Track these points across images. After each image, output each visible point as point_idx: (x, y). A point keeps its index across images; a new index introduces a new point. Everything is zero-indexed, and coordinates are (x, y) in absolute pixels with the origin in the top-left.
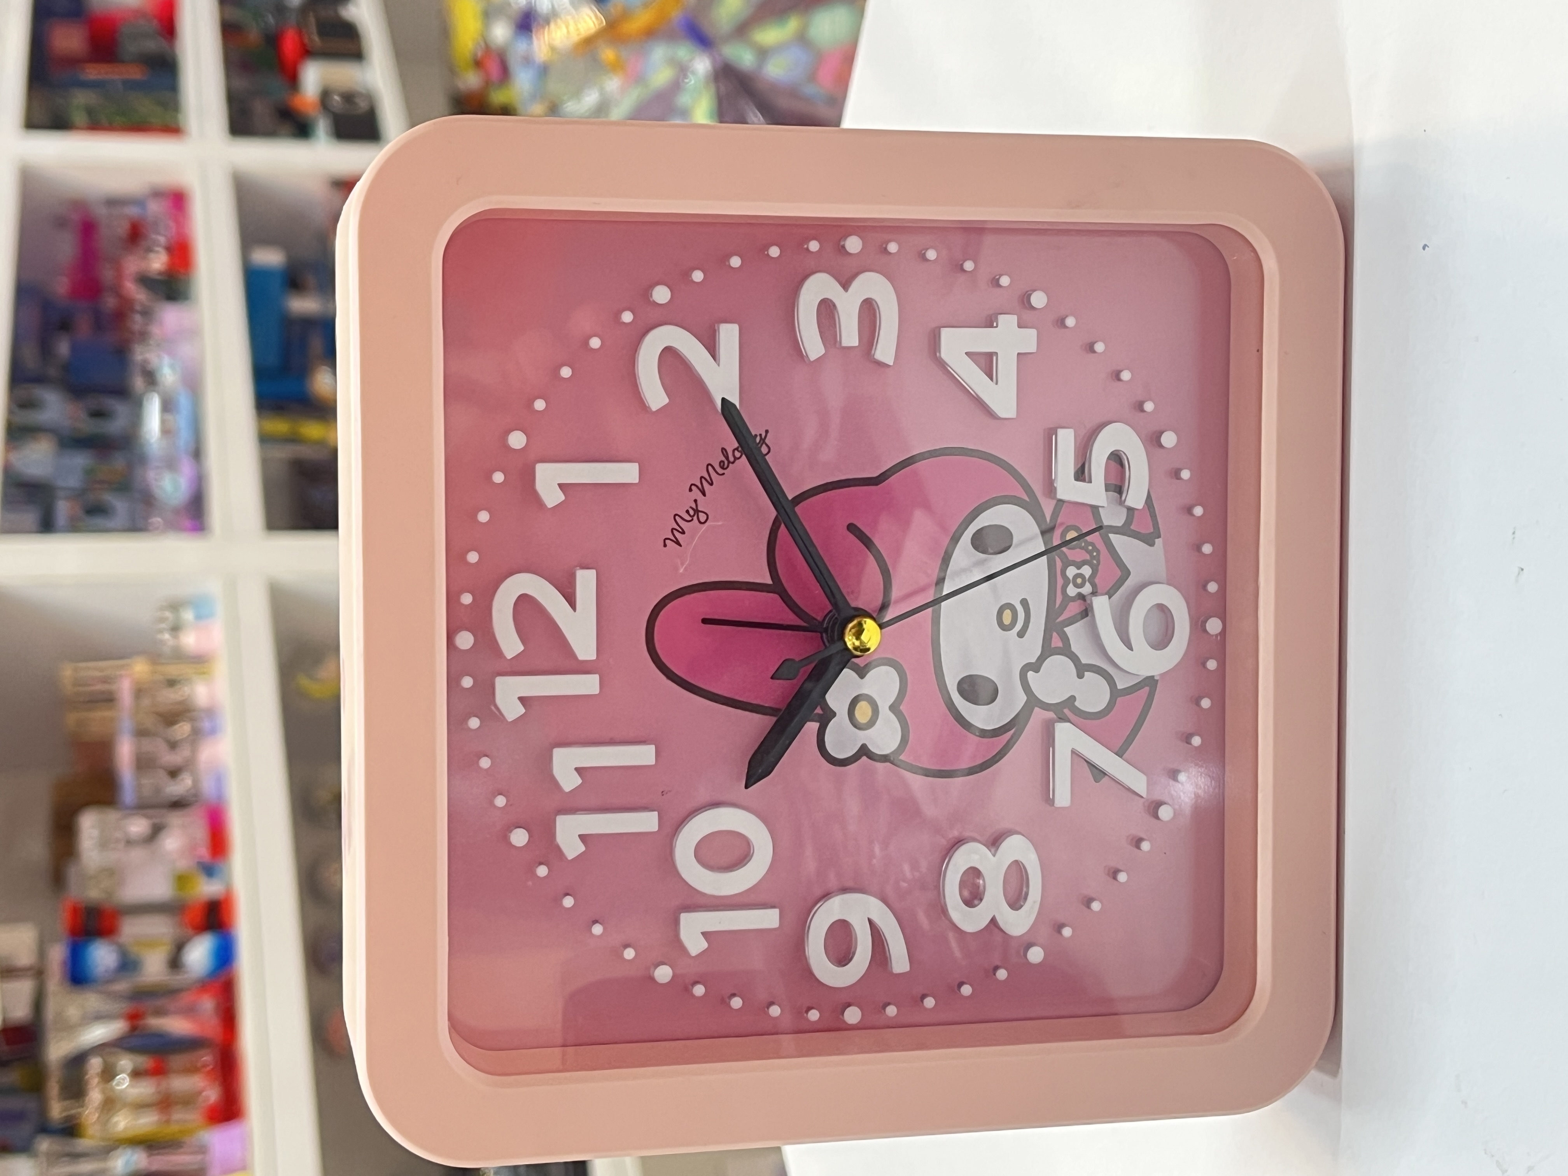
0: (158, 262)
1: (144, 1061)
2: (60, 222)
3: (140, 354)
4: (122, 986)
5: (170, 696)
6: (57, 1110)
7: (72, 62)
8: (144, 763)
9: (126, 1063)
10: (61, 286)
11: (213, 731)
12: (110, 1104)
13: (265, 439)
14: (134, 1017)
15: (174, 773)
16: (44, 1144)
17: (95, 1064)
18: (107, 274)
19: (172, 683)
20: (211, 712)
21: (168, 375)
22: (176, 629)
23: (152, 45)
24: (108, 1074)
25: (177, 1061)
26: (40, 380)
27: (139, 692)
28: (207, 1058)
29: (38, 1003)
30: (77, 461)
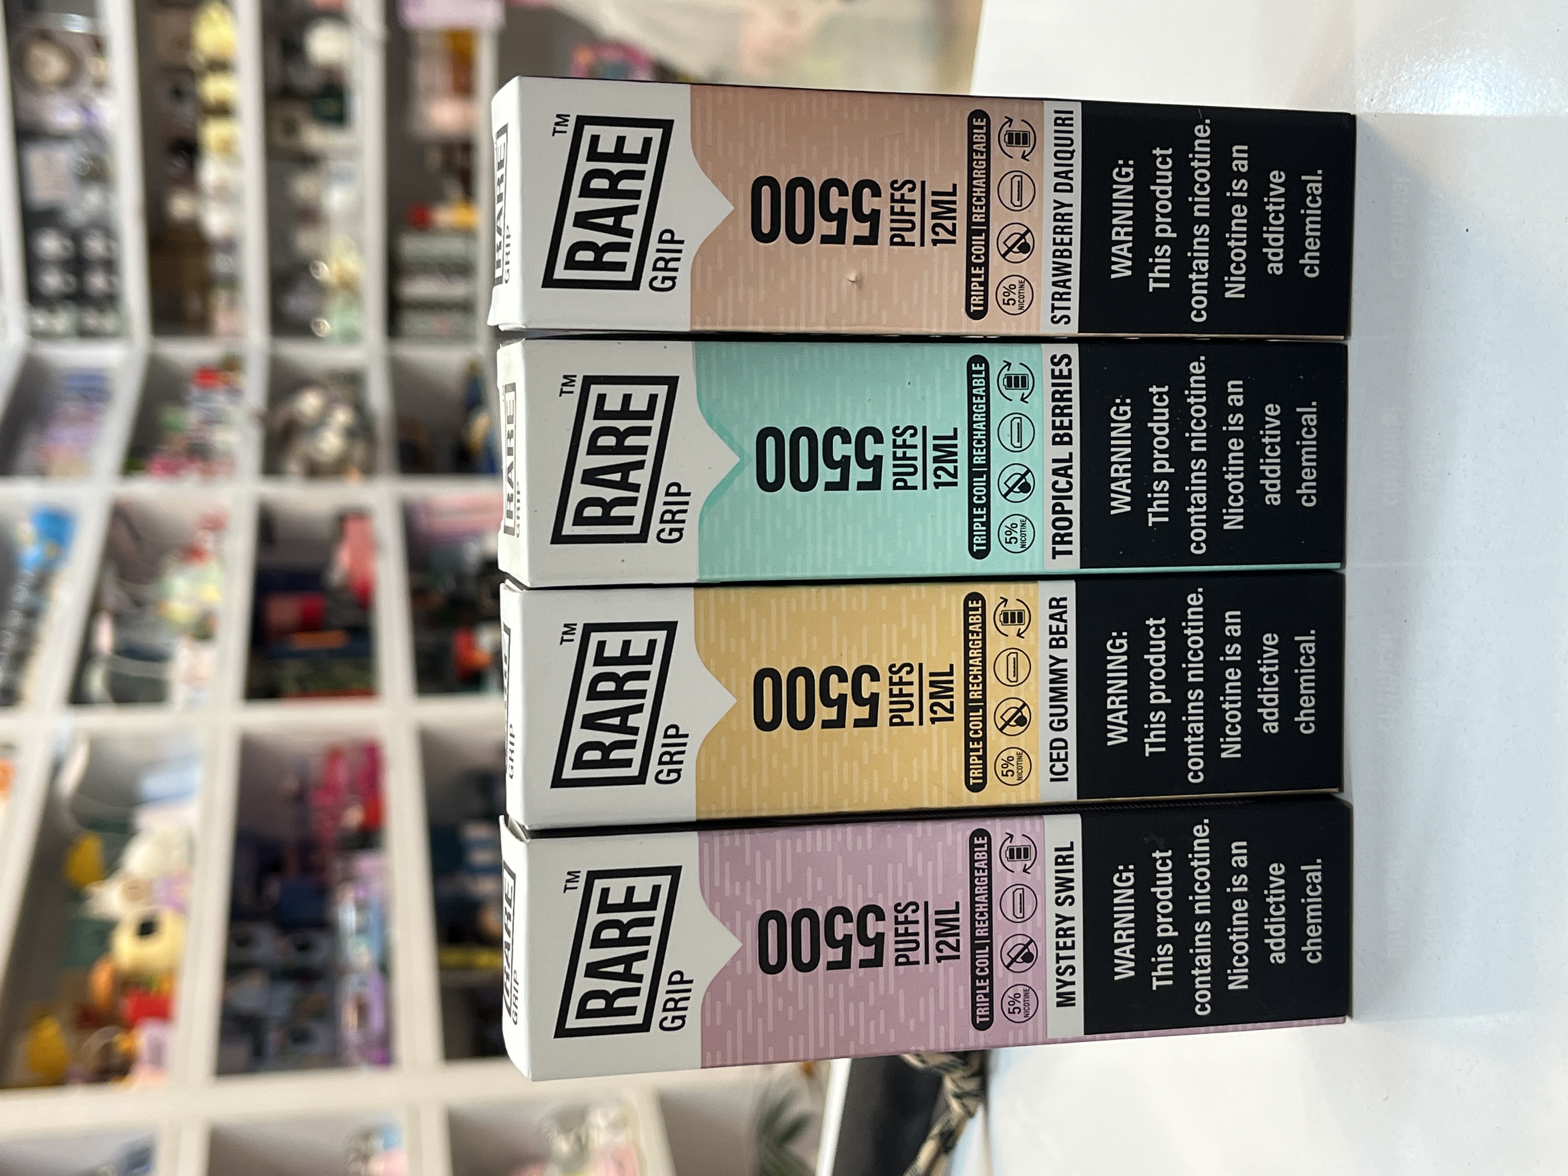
0: (354, 817)
7: (287, 632)
13: (443, 969)
22: (365, 1158)
23: (351, 616)
26: (254, 916)
30: (287, 992)
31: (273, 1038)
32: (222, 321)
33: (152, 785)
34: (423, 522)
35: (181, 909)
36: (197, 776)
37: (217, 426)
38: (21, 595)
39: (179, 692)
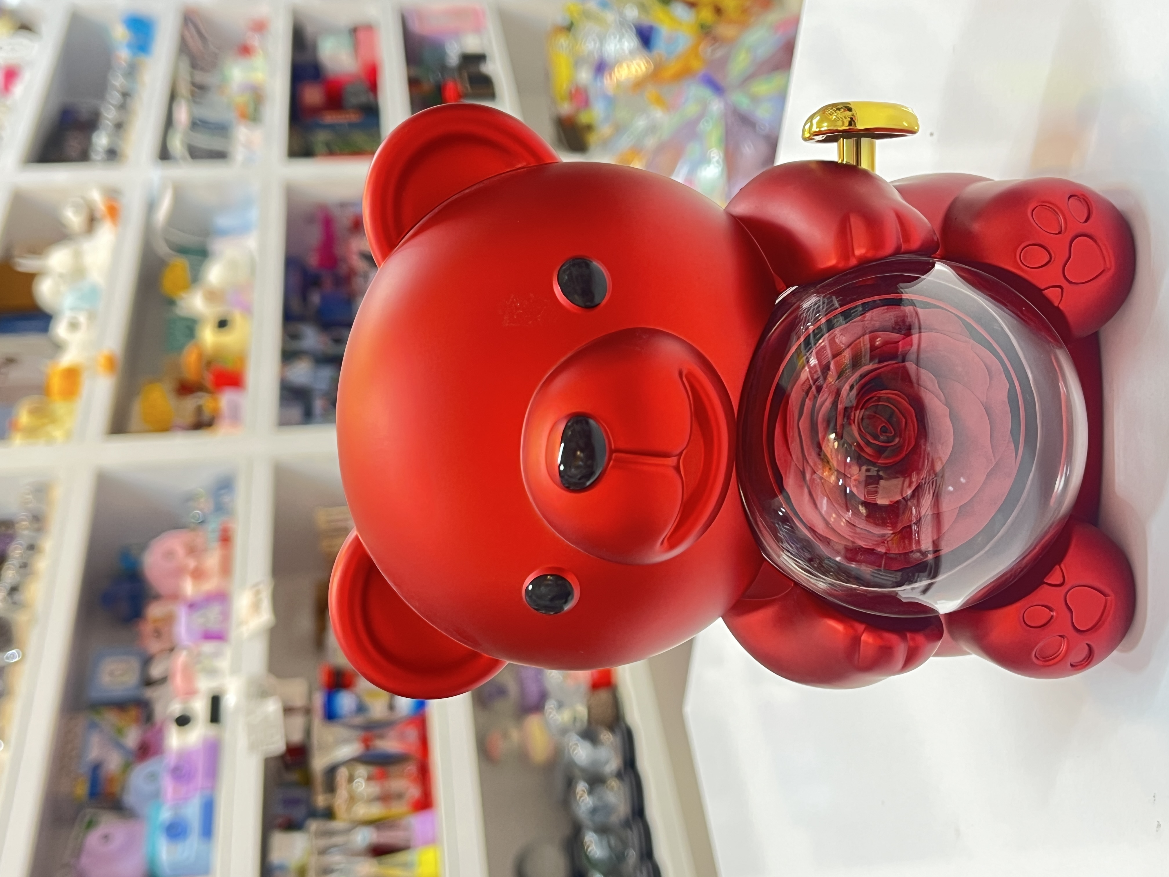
1: (373, 770)
2: (310, 219)
4: (359, 720)
6: (321, 800)
7: (316, 111)
9: (362, 771)
10: (313, 260)
12: (352, 799)
14: (367, 742)
16: (314, 825)
17: (343, 773)
18: (339, 250)
23: (363, 99)
24: (351, 779)
25: (394, 769)
26: (301, 319)
28: (411, 768)
29: (308, 732)
30: (326, 373)
31: (318, 404)
33: (223, 221)
35: (247, 309)
36: (254, 214)
38: (118, 81)
39: (239, 154)
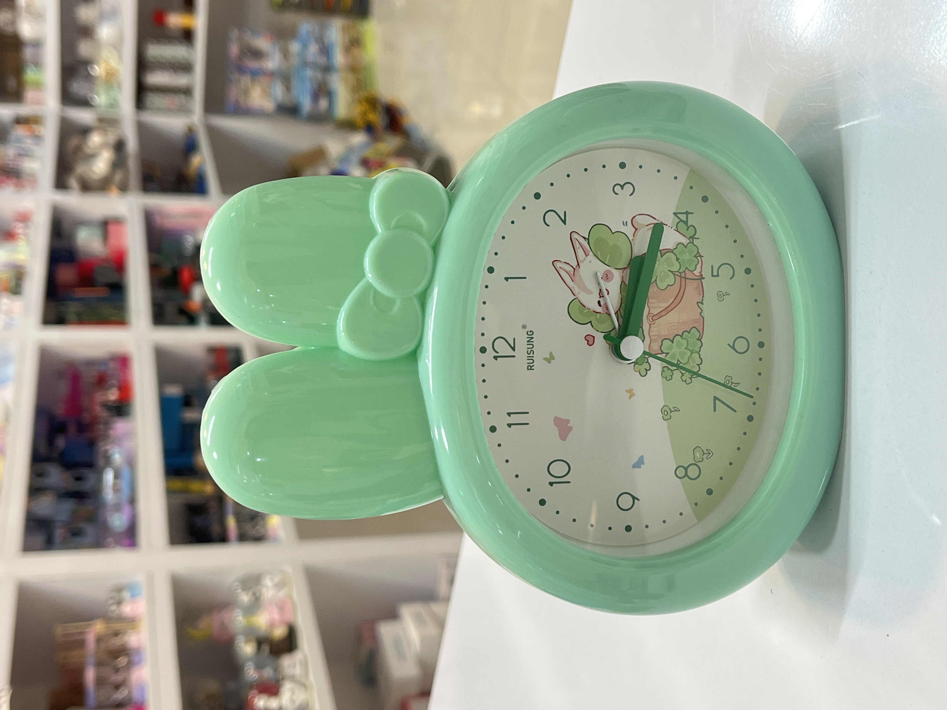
0: (113, 395)
2: (60, 374)
3: (102, 447)
5: (116, 642)
7: (69, 287)
8: (100, 682)
10: (60, 410)
11: (139, 662)
13: (170, 492)
15: (117, 687)
18: (84, 402)
19: (116, 634)
20: (138, 651)
21: (117, 457)
22: (119, 603)
23: (112, 278)
26: (47, 460)
27: (99, 640)
30: (68, 505)
31: (59, 533)
32: (30, 94)
34: (158, 221)
37: (25, 158)
39: (1, 320)
